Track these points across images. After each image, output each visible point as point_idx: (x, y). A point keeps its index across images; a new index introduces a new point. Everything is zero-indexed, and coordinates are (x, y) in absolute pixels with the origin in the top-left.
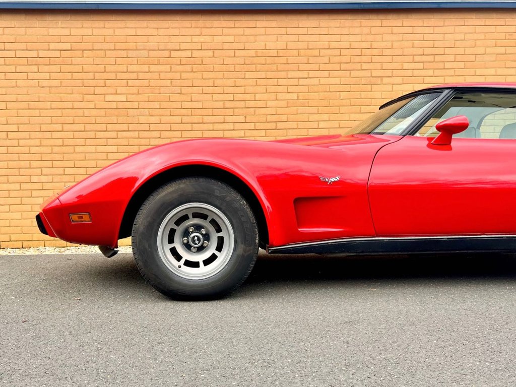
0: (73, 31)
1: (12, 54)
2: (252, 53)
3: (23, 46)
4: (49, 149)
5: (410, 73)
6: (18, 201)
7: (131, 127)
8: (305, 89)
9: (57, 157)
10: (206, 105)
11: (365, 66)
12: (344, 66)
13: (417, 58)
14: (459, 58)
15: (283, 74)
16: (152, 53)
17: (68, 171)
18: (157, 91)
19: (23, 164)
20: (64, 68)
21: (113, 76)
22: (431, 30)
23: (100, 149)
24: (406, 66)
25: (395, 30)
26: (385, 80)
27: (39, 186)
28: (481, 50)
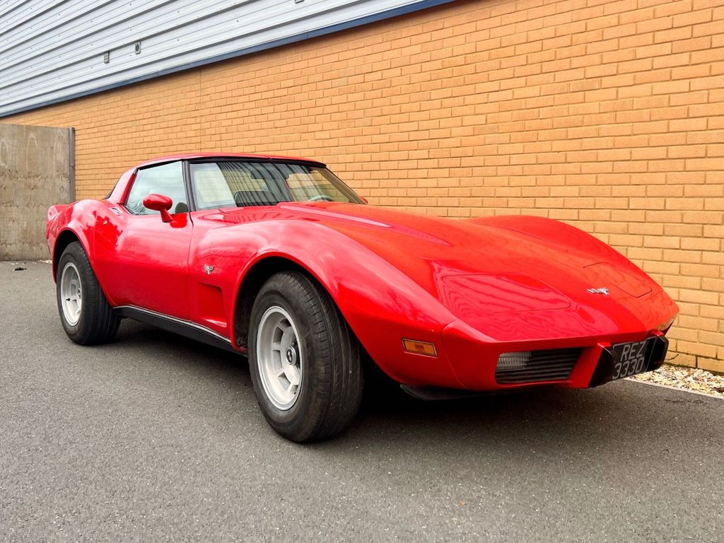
0: (296, 66)
1: (259, 96)
2: (438, 64)
3: (266, 87)
8: (495, 107)
10: (393, 137)
11: (576, 62)
15: (471, 89)
16: (350, 80)
20: (290, 106)
21: (321, 110)
26: (606, 82)
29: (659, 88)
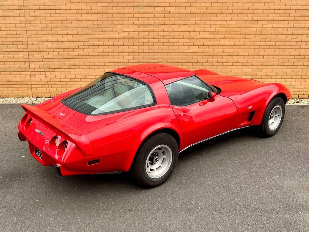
1: (79, 8)
2: (194, 8)
3: (85, 4)
4: (97, 54)
5: (272, 19)
6: (84, 77)
7: (135, 44)
8: (219, 26)
9: (101, 57)
10: (171, 33)
11: (249, 15)
12: (239, 15)
13: (276, 11)
14: (297, 11)
16: (146, 8)
17: (106, 64)
18: (147, 27)
19: (86, 60)
20: (104, 15)
21: (127, 19)
23: (121, 54)
24: (270, 15)
26: (259, 22)
27: (93, 70)
29: (275, 26)
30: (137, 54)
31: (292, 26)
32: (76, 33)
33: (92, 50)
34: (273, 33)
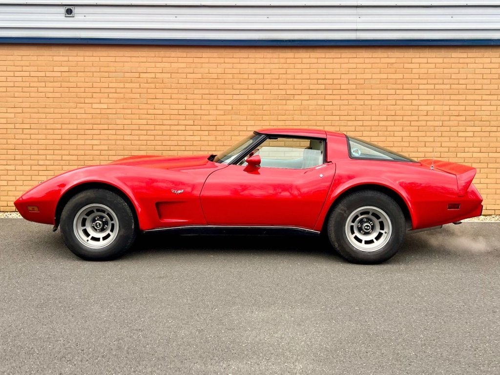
0: (71, 59)
1: (27, 74)
2: (199, 76)
4: (51, 142)
5: (314, 92)
6: (29, 178)
7: (111, 127)
8: (237, 102)
9: (58, 147)
12: (266, 87)
13: (320, 81)
14: (351, 81)
15: (222, 91)
16: (127, 75)
17: (64, 157)
18: (130, 102)
19: (33, 152)
20: (64, 84)
21: (98, 90)
22: (331, 61)
23: (88, 142)
24: (312, 87)
25: (305, 61)
26: (296, 97)
27: (44, 168)
28: (369, 76)
30: (113, 142)
31: (346, 102)
32: (20, 110)
33: (43, 137)
34: (319, 113)
